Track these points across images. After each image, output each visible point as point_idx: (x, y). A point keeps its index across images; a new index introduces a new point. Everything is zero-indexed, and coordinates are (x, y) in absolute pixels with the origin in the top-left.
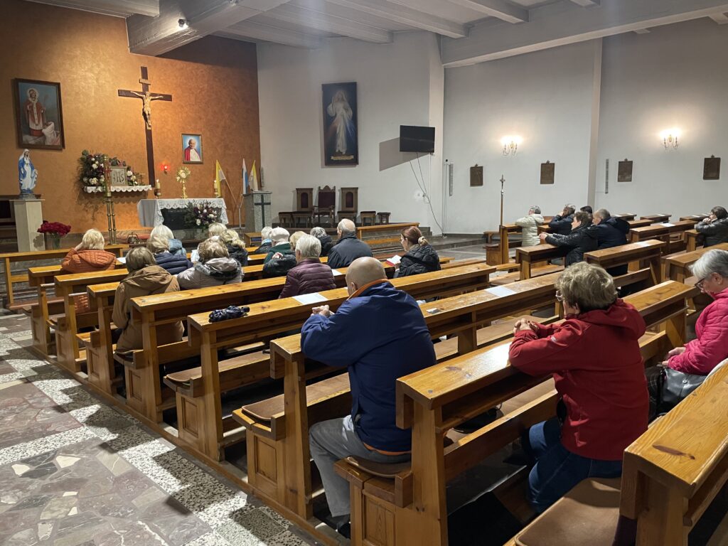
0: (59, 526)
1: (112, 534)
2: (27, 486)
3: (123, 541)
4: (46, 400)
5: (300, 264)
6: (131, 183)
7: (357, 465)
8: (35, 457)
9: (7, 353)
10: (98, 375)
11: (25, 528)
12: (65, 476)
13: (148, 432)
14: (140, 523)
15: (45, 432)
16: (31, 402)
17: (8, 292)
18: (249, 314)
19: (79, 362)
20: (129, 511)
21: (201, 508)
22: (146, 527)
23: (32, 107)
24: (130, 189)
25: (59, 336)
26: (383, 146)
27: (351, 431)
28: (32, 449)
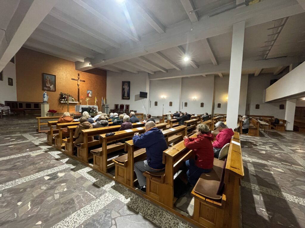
0: (61, 194)
1: (78, 196)
2: (50, 182)
3: (82, 197)
4: (53, 157)
5: (124, 122)
6: (73, 101)
7: (149, 173)
8: (51, 174)
9: (39, 144)
10: (68, 150)
11: (50, 196)
12: (61, 179)
13: (84, 165)
14: (86, 191)
15: (53, 166)
16: (48, 158)
17: (38, 127)
18: (115, 135)
19: (62, 147)
20: (82, 188)
21: (103, 186)
22: (88, 192)
23: (47, 81)
24: (73, 102)
25: (56, 140)
26: (136, 96)
27: (147, 165)
28: (50, 172)
